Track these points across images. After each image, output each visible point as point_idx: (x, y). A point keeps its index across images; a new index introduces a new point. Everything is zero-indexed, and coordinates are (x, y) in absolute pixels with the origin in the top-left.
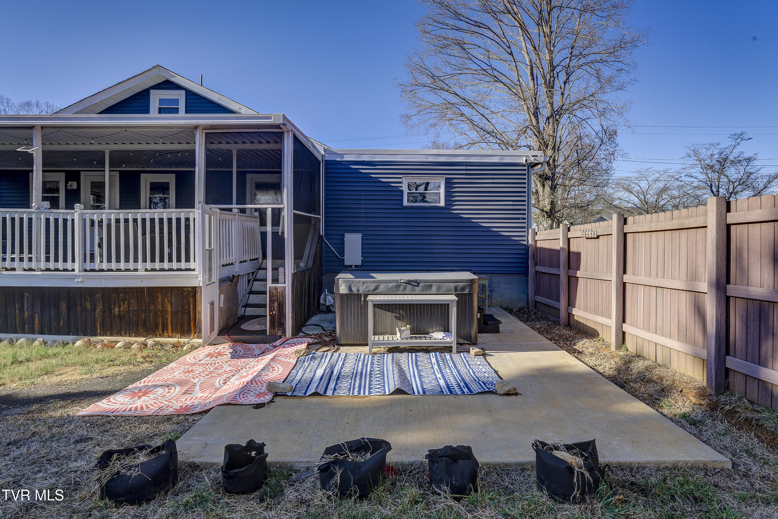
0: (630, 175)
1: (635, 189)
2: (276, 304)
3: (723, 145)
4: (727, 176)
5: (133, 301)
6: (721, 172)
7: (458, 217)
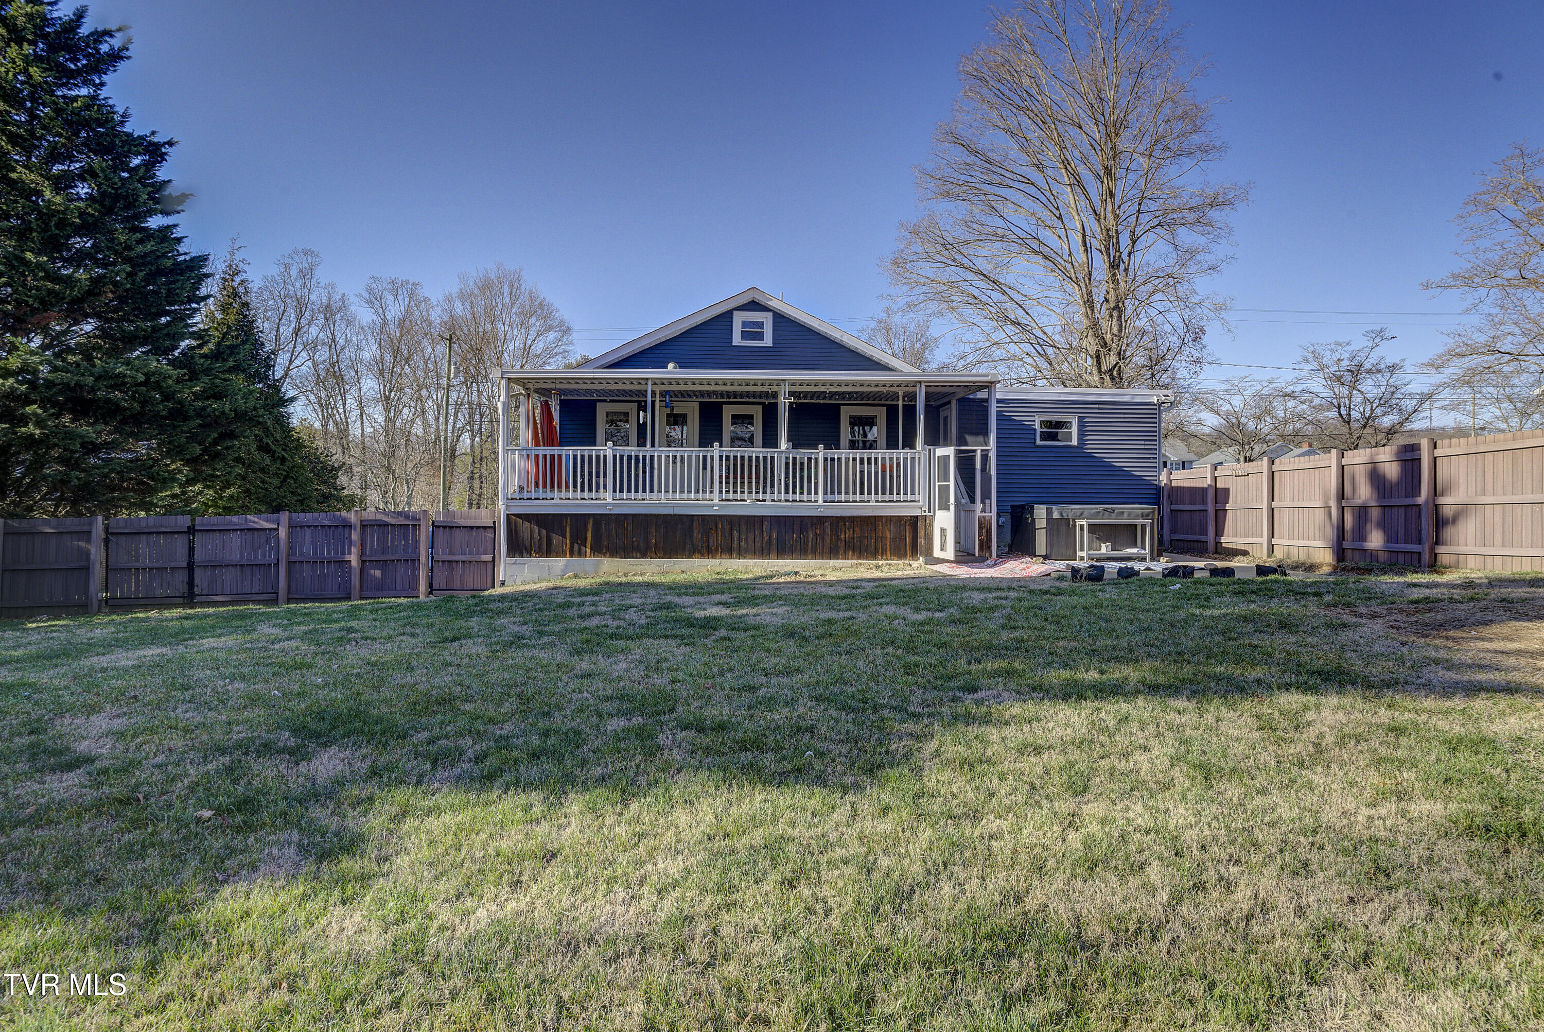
0: (1218, 386)
1: (1224, 408)
2: (984, 531)
3: (1355, 347)
4: (1362, 392)
5: (857, 529)
6: (1353, 386)
7: (1090, 456)
